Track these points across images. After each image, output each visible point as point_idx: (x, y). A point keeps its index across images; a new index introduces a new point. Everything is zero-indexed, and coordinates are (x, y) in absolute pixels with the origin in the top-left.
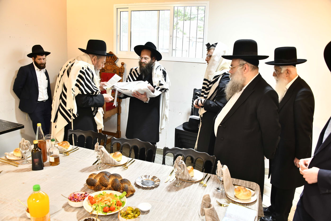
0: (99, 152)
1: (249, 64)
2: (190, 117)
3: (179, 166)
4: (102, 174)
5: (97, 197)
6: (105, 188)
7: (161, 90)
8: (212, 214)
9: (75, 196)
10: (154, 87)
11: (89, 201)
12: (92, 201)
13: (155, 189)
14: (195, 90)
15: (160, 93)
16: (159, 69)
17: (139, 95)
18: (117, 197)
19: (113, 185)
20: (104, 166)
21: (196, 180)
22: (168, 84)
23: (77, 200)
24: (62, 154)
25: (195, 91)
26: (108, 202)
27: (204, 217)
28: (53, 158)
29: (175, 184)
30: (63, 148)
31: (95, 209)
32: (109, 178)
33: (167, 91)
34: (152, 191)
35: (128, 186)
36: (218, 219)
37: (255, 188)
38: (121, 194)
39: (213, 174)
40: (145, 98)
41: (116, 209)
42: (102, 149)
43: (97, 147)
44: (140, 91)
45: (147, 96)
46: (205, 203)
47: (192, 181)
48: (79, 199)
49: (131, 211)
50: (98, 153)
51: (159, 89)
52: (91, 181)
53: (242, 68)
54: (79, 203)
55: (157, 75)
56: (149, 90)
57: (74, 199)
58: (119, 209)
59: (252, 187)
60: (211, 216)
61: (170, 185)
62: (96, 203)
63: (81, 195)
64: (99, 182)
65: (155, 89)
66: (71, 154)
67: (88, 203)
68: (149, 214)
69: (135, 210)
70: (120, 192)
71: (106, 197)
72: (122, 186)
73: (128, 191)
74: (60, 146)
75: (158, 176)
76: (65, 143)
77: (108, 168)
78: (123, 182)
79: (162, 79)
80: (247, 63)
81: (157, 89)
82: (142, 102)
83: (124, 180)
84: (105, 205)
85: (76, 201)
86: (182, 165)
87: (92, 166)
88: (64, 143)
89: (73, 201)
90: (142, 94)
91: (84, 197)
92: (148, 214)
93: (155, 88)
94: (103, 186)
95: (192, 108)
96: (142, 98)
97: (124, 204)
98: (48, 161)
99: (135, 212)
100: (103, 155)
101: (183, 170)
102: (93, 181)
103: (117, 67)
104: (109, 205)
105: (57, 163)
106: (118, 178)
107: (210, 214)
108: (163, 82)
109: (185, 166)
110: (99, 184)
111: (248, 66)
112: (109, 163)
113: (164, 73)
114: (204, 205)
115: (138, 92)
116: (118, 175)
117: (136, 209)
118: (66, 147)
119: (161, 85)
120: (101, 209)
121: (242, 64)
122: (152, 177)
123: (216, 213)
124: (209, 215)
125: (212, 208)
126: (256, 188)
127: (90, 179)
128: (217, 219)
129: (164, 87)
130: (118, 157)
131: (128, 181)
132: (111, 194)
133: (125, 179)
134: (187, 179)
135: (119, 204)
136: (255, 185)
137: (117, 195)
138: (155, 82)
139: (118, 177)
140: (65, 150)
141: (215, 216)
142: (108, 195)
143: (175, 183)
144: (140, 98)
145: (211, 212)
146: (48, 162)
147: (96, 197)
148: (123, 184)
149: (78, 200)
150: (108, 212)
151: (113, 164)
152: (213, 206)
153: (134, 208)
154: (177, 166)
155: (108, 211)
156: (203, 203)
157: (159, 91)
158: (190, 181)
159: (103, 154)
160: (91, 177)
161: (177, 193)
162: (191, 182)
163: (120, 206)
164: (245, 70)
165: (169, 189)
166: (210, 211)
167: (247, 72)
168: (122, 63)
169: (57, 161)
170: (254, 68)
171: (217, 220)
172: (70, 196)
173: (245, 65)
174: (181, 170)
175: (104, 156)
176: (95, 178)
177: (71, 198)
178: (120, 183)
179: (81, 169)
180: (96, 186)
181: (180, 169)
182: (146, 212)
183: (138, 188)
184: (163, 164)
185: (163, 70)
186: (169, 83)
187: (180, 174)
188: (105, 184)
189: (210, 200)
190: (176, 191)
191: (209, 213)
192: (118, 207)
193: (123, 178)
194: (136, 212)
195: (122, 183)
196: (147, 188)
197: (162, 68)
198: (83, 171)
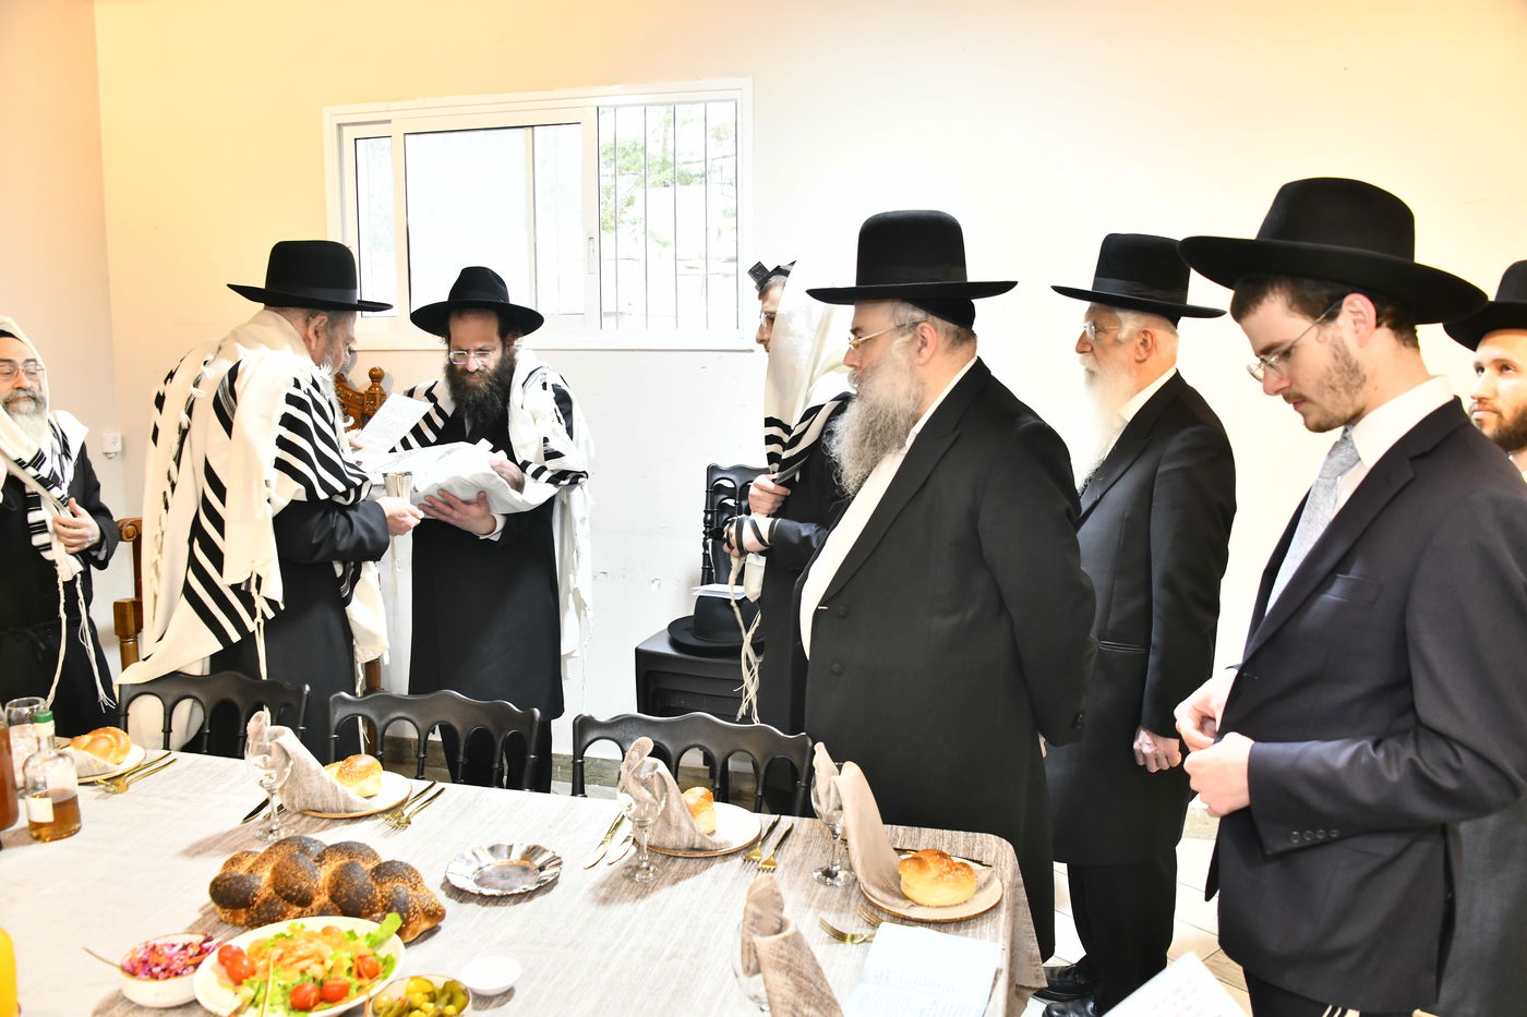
0: (268, 757)
1: (938, 322)
2: (698, 594)
3: (646, 784)
4: (282, 851)
5: (259, 950)
6: (299, 909)
7: (554, 480)
8: (790, 960)
9: (156, 955)
10: (524, 466)
11: (223, 970)
12: (236, 970)
13: (538, 899)
14: (712, 470)
15: (551, 490)
16: (535, 384)
17: (451, 507)
18: (357, 942)
19: (337, 891)
20: (295, 823)
21: (727, 843)
22: (582, 447)
23: (164, 970)
24: (95, 787)
25: (712, 476)
26: (315, 963)
27: (759, 977)
28: (48, 802)
29: (631, 871)
30: (96, 758)
31: (253, 1001)
32: (317, 864)
33: (580, 480)
34: (526, 907)
35: (410, 889)
36: (822, 985)
37: (994, 854)
38: (377, 925)
39: (803, 815)
40: (484, 517)
41: (354, 991)
42: (280, 740)
43: (259, 732)
44: (455, 487)
45: (492, 508)
46: (757, 917)
47: (707, 850)
48: (175, 966)
49: (427, 997)
50: (265, 759)
51: (546, 475)
52: (231, 885)
53: (910, 343)
54: (173, 982)
55: (532, 414)
56: (500, 478)
57: (150, 970)
58: (368, 992)
59: (981, 854)
60: (790, 971)
61: (607, 880)
62: (258, 975)
63: (185, 947)
64: (269, 886)
65: (528, 477)
66: (138, 786)
67: (221, 977)
68: (513, 1005)
69: (443, 991)
70: (373, 920)
71: (303, 941)
72: (381, 892)
73: (409, 916)
74: (85, 749)
75: (553, 846)
76: (109, 736)
77: (318, 831)
78: (385, 874)
79: (554, 431)
80: (931, 318)
81: (536, 475)
82: (470, 537)
83: (388, 866)
84: (297, 979)
85: (162, 975)
86: (656, 781)
87: (237, 830)
88: (102, 735)
89: (145, 980)
90: (467, 503)
91: (200, 953)
92: (509, 1003)
93: (524, 471)
94: (290, 899)
95: (705, 555)
96: (468, 517)
97: (393, 966)
98: (22, 822)
99: (444, 999)
100: (288, 770)
101: (663, 802)
102: (244, 885)
103: (348, 389)
104: (320, 977)
105: (66, 827)
106: (363, 860)
107: (784, 962)
108: (559, 442)
109: (668, 783)
110: (270, 894)
111: (936, 330)
112: (320, 807)
113: (563, 400)
114: (753, 924)
115: (450, 494)
116: (360, 845)
117: (446, 984)
118: (112, 755)
119: (553, 455)
120: (279, 999)
121: (907, 323)
122: (524, 848)
123: (814, 959)
124: (778, 967)
125: (788, 932)
126: (996, 857)
127: (228, 876)
128: (819, 985)
129: (567, 463)
130: (361, 778)
131: (407, 867)
132: (327, 931)
133: (392, 863)
134: (685, 842)
135: (367, 970)
136: (994, 844)
137: (358, 933)
138: (524, 446)
139: (360, 853)
140: (105, 767)
141: (808, 970)
142: (311, 937)
143: (630, 867)
144: (458, 520)
145: (786, 953)
146: (23, 829)
147: (254, 950)
148: (385, 883)
149: (171, 972)
150: (317, 1007)
151: (340, 812)
152: (796, 926)
153: (439, 984)
154: (631, 784)
155: (315, 1004)
156: (748, 916)
157: (547, 482)
158: (700, 850)
159: (291, 763)
160: (233, 869)
161: (642, 905)
162: (702, 854)
163: (371, 978)
164: (924, 350)
165: (603, 892)
166: (781, 948)
167: (931, 357)
168: (374, 369)
169: (66, 816)
170: (958, 336)
171: (818, 989)
172: (130, 960)
173: (922, 329)
174: (654, 801)
175: (292, 773)
176: (251, 872)
177: (134, 968)
178: (369, 881)
179: (184, 846)
180: (259, 907)
181: (648, 795)
182: (497, 996)
183: (461, 902)
184: (574, 794)
185: (556, 388)
186: (587, 443)
187: (650, 821)
188: (300, 890)
189: (777, 899)
190: (639, 899)
191: (778, 956)
192: (366, 981)
193: (385, 858)
194: (447, 996)
195: (382, 877)
196: (502, 896)
197: (553, 379)
198: (197, 850)
